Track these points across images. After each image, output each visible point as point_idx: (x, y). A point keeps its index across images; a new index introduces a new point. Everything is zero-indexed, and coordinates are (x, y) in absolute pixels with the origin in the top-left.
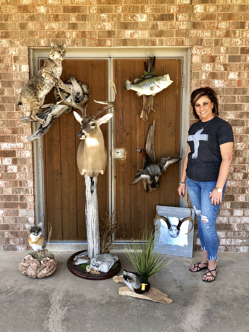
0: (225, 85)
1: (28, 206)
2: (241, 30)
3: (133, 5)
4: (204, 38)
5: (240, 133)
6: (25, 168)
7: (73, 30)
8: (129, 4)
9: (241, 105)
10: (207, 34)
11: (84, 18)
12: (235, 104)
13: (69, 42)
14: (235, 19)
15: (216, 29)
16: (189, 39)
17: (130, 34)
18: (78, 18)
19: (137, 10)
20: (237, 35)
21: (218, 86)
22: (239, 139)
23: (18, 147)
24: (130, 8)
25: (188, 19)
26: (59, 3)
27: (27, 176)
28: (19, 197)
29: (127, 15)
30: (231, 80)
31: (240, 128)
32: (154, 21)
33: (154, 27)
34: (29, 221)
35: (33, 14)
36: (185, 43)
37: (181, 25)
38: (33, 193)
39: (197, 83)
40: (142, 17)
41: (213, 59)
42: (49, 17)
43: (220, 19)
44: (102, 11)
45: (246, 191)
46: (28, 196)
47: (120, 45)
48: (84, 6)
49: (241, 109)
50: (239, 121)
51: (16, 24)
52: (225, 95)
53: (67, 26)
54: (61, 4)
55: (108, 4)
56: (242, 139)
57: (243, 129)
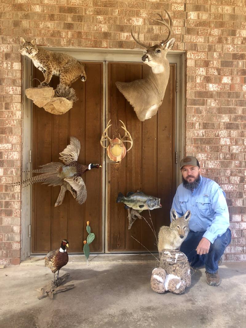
0: (219, 89)
1: (13, 213)
2: (232, 37)
3: (129, 9)
4: (198, 44)
5: (235, 136)
6: (12, 171)
7: (69, 30)
8: (125, 8)
9: (235, 109)
10: (200, 40)
11: (80, 19)
12: (230, 108)
13: (64, 41)
14: (226, 27)
15: (209, 35)
16: (184, 44)
17: (126, 37)
18: (74, 19)
19: (133, 14)
20: (229, 42)
21: (212, 90)
22: (234, 142)
23: (6, 148)
24: (126, 12)
25: (182, 25)
26: (55, 3)
27: (14, 180)
28: (4, 203)
29: (123, 18)
30: (225, 84)
31: (235, 131)
32: (150, 25)
33: (150, 31)
34: (14, 230)
35: (28, 13)
36: (180, 48)
37: (176, 30)
38: (19, 199)
39: (192, 86)
40: (138, 21)
41: (206, 64)
42: (44, 16)
43: (213, 26)
44: (98, 13)
45: (244, 195)
46: (14, 202)
47: (116, 46)
48: (81, 7)
49: (235, 113)
50: (234, 125)
51: (9, 21)
52: (219, 99)
53: (62, 26)
54: (57, 4)
55: (104, 7)
56: (237, 142)
57: (238, 133)
